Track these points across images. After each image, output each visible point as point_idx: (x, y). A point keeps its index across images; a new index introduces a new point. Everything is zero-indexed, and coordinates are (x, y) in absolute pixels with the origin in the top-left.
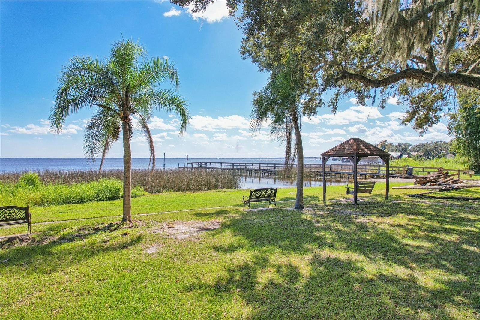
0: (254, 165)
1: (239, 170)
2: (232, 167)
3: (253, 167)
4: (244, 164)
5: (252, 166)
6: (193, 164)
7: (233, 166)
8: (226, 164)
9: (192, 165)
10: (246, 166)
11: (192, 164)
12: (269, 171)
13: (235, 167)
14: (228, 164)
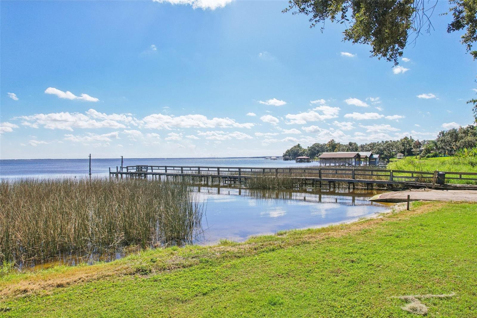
0: (210, 169)
1: (190, 176)
2: (180, 172)
3: (210, 173)
4: (197, 169)
5: (208, 171)
6: (129, 168)
7: (182, 170)
8: (172, 168)
9: (127, 170)
10: (199, 171)
11: (127, 168)
12: (231, 178)
13: (185, 172)
14: (175, 168)
